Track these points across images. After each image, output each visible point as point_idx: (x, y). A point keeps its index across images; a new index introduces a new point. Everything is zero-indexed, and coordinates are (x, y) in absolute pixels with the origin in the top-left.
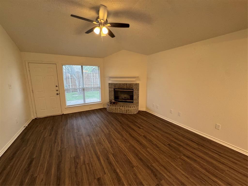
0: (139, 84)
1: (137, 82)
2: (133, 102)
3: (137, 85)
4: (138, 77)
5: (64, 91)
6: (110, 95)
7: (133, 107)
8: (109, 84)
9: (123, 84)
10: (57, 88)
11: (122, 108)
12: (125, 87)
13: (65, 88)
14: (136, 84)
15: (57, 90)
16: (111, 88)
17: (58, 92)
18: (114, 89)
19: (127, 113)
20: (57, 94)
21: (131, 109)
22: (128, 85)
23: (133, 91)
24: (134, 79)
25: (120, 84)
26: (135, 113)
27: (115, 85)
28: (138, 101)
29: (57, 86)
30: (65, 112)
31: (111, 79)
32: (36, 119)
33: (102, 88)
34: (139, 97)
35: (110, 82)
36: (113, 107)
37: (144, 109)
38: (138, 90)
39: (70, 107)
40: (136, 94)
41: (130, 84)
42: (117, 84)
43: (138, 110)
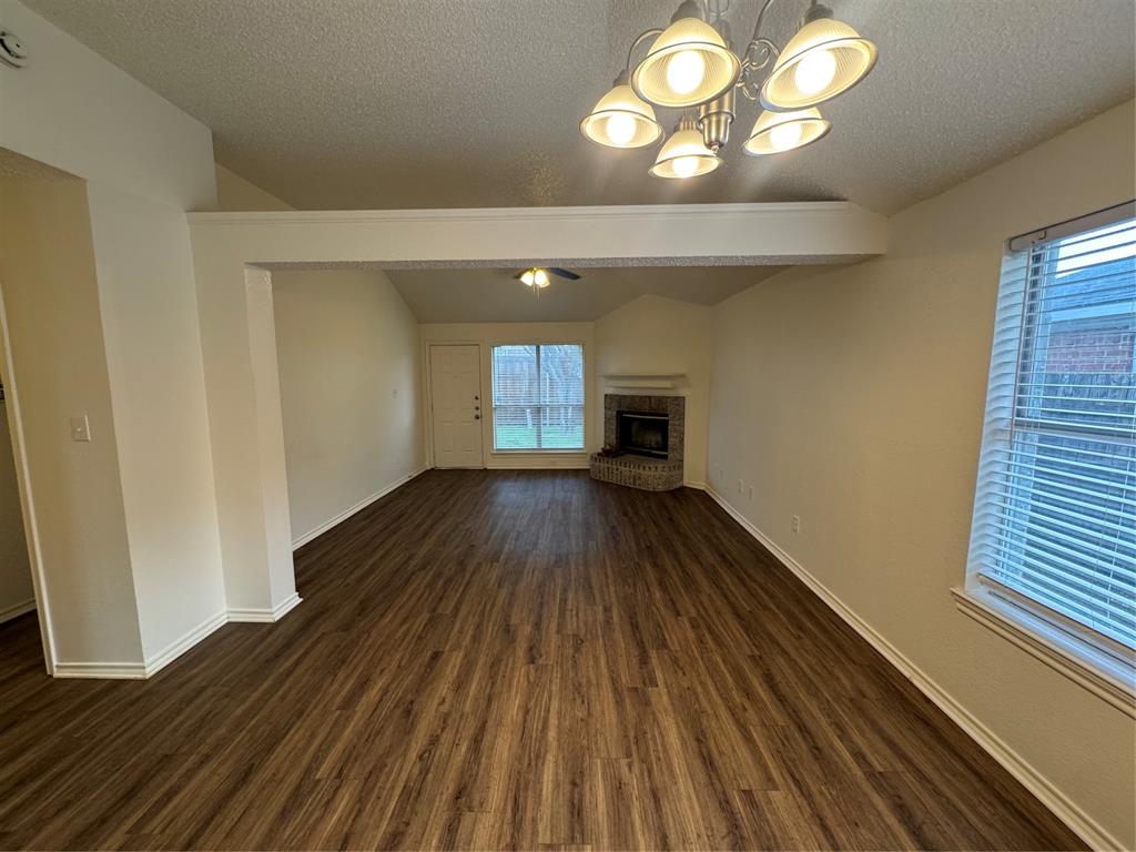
0: (684, 398)
1: (682, 392)
2: (665, 457)
3: (680, 401)
4: (683, 376)
5: (491, 410)
6: (606, 432)
7: (653, 469)
8: (606, 395)
9: (641, 397)
10: (477, 403)
11: (629, 471)
12: (646, 408)
13: (495, 403)
14: (677, 398)
15: (477, 409)
16: (610, 409)
17: (478, 413)
18: (618, 412)
20: (477, 417)
21: (652, 475)
22: (653, 400)
23: (667, 421)
24: (667, 384)
25: (633, 397)
26: (660, 488)
27: (619, 399)
28: (682, 455)
29: (477, 398)
30: (491, 466)
31: (612, 383)
32: (432, 469)
33: (587, 409)
35: (610, 391)
36: (602, 465)
37: (700, 485)
38: (682, 417)
39: (503, 454)
40: (675, 431)
41: (660, 399)
42: (625, 396)
43: (679, 485)
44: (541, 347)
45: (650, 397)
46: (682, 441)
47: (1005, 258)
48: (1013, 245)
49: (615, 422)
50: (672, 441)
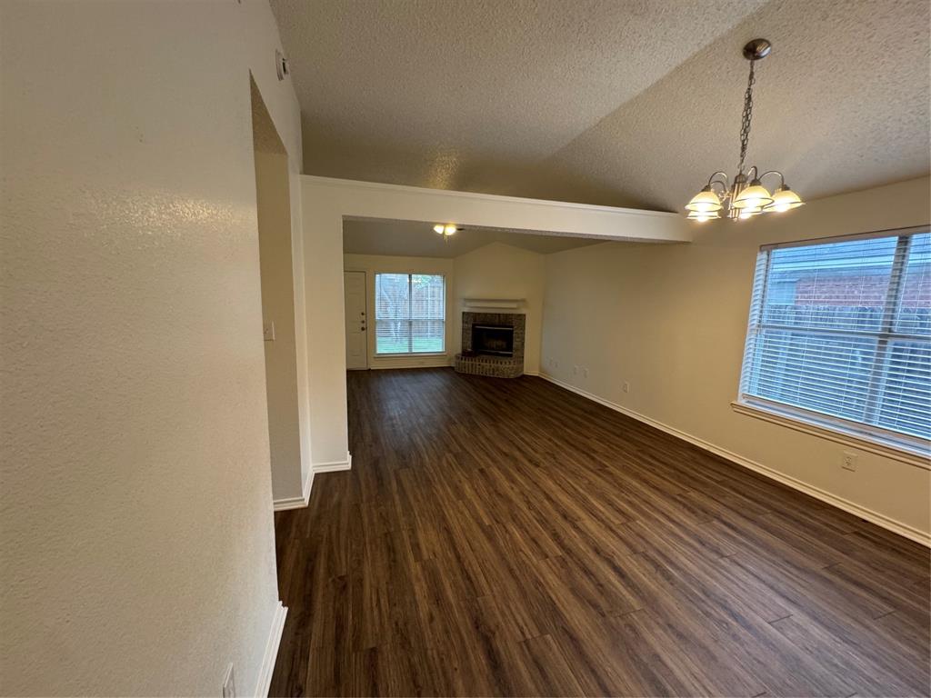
0: (525, 315)
1: (523, 311)
2: (511, 356)
3: (522, 317)
4: (523, 301)
5: (375, 323)
6: (463, 339)
8: (463, 313)
9: (492, 314)
10: (364, 318)
11: (485, 366)
12: (496, 322)
13: (377, 318)
14: (520, 315)
15: (363, 322)
16: (466, 323)
17: (364, 325)
18: (474, 325)
19: (495, 376)
20: (363, 329)
21: (505, 368)
22: (501, 316)
24: (514, 305)
25: (486, 314)
26: (512, 376)
27: (476, 315)
28: (523, 353)
29: (363, 314)
30: (374, 366)
31: (468, 304)
33: (448, 323)
34: (525, 344)
35: (466, 310)
36: (467, 362)
37: (535, 373)
38: (523, 328)
39: (384, 357)
40: (518, 337)
41: (507, 316)
42: (479, 314)
43: (521, 374)
44: (413, 276)
45: (499, 314)
46: (523, 344)
47: (759, 254)
48: (762, 248)
49: (470, 332)
50: (515, 344)
